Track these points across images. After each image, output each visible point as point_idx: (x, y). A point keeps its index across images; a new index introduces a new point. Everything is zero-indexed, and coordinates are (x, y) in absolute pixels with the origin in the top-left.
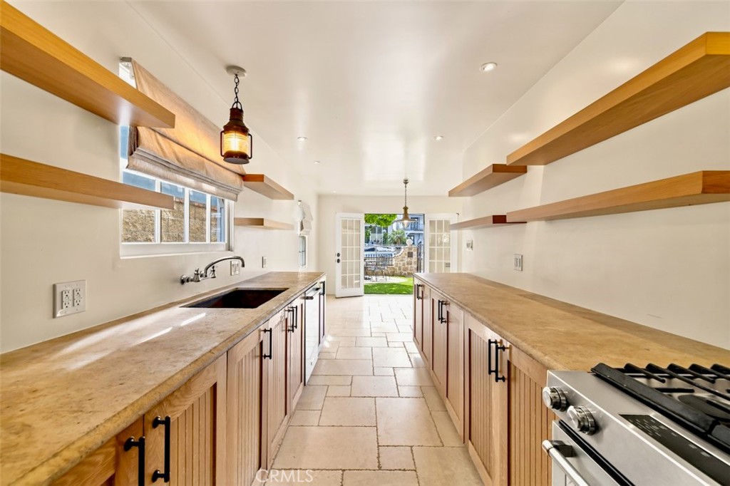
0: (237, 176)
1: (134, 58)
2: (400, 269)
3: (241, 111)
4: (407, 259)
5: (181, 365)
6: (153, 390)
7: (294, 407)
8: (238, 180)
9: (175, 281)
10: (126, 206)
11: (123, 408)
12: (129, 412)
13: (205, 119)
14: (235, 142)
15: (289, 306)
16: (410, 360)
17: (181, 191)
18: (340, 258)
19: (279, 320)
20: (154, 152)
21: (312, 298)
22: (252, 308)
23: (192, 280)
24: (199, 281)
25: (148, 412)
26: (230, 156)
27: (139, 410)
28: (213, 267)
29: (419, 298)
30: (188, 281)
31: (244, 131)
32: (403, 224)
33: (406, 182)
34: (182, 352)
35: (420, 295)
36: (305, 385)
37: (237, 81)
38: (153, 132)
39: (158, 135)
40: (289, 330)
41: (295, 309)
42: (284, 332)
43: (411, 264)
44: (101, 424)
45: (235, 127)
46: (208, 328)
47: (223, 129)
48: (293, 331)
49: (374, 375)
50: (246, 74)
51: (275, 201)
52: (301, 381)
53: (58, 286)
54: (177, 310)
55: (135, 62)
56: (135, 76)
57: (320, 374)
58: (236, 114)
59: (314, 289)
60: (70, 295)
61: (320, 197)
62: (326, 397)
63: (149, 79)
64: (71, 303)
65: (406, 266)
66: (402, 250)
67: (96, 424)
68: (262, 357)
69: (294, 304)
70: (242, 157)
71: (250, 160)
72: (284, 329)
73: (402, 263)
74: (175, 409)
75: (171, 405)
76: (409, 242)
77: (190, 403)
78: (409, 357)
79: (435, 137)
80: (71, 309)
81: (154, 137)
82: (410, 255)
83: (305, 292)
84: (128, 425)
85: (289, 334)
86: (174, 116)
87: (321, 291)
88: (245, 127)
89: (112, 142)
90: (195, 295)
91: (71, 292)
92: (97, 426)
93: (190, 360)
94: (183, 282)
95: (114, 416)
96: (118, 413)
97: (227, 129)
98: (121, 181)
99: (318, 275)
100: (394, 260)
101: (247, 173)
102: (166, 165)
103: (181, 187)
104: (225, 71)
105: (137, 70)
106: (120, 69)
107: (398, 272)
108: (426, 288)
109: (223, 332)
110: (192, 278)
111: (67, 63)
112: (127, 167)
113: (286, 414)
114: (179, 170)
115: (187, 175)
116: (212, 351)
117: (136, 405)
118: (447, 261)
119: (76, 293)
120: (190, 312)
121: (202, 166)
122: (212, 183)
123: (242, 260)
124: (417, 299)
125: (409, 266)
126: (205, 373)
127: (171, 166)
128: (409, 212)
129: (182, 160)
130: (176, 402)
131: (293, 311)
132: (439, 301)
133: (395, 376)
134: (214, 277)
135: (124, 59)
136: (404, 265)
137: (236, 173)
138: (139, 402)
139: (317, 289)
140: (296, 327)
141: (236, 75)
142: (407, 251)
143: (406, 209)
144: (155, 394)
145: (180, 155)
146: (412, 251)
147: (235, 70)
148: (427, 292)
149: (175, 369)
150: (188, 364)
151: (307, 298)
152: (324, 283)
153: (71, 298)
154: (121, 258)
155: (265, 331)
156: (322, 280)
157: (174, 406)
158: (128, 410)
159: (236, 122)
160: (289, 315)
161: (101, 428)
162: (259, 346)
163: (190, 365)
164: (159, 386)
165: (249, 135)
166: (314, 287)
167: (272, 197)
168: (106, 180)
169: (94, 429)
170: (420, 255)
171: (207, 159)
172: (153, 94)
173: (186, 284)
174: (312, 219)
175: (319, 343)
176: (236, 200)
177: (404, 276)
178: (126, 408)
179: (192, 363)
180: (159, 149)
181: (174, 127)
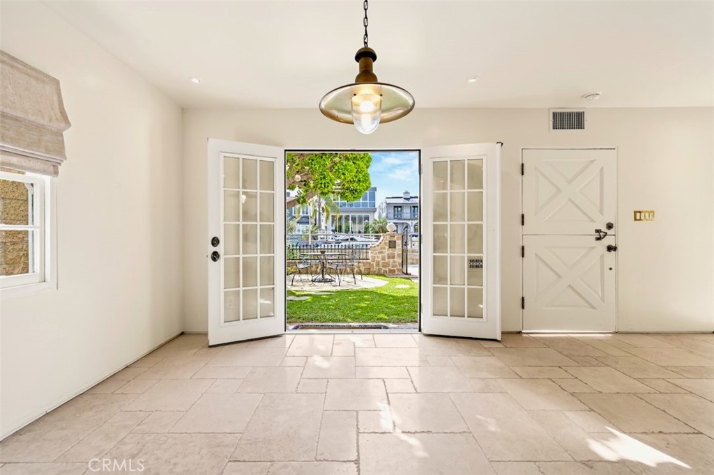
2: (378, 264)
4: (387, 251)
18: (218, 249)
43: (394, 257)
65: (387, 260)
66: (382, 238)
73: (380, 256)
82: (392, 245)
100: (370, 251)
107: (375, 268)
118: (475, 255)
125: (391, 260)
136: (383, 259)
142: (388, 239)
146: (395, 239)
170: (406, 245)
177: (383, 275)
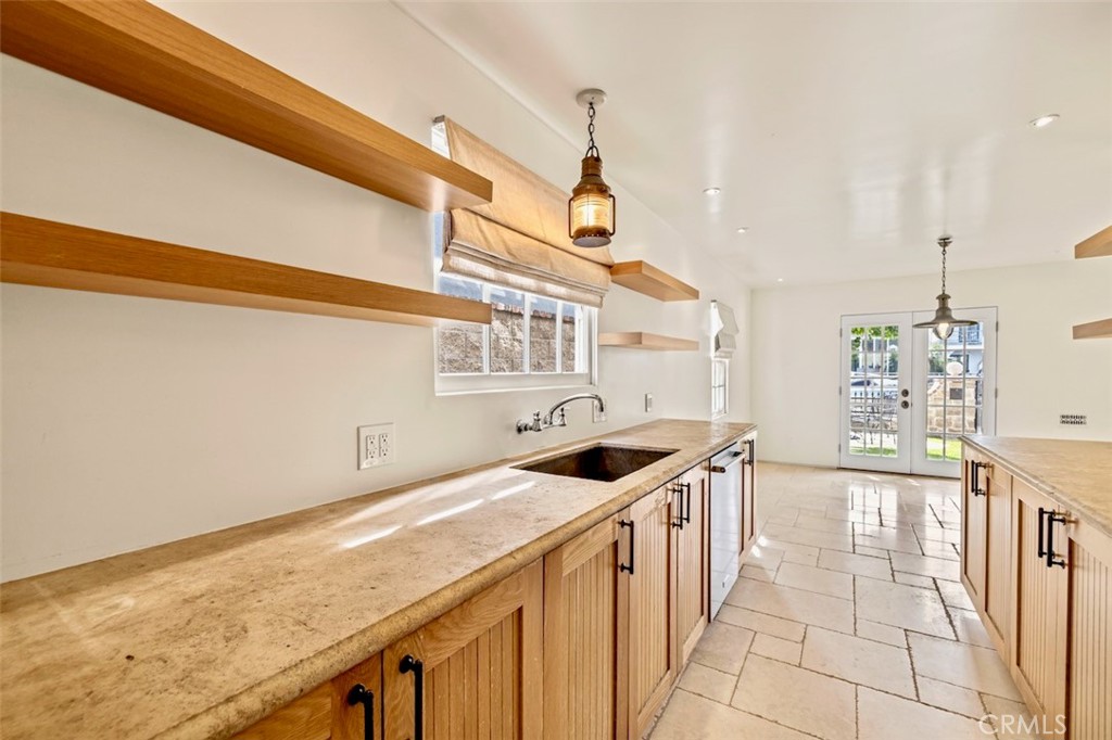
0: (599, 266)
1: (447, 116)
3: (598, 159)
5: (459, 573)
6: (401, 611)
7: (685, 661)
8: (603, 274)
9: (508, 428)
10: (442, 324)
11: (348, 635)
12: (354, 645)
13: (551, 185)
14: (589, 212)
15: (676, 481)
16: (951, 622)
17: (519, 298)
19: (653, 506)
20: (475, 244)
21: (722, 470)
22: (607, 481)
23: (531, 429)
24: (539, 430)
25: (391, 646)
26: (581, 235)
27: (370, 644)
28: (562, 410)
29: (976, 491)
30: (526, 429)
31: (602, 190)
32: (937, 333)
33: (944, 242)
34: (473, 546)
35: (982, 486)
36: (709, 621)
37: (591, 114)
38: (472, 215)
39: (480, 218)
40: (674, 525)
41: (685, 489)
42: (665, 527)
43: (957, 412)
44: (308, 658)
45: (588, 187)
46: (527, 509)
47: (572, 195)
48: (681, 526)
49: (855, 635)
50: (605, 99)
51: (669, 304)
52: (702, 614)
53: (362, 430)
54: (506, 472)
55: (449, 121)
56: (451, 142)
57: (741, 605)
58: (592, 166)
59: (730, 453)
60: (376, 442)
61: (753, 292)
62: (749, 652)
63: (469, 140)
64: (377, 451)
66: (937, 384)
67: (301, 658)
68: (617, 567)
69: (685, 480)
70: (601, 234)
71: (611, 238)
72: (665, 520)
74: (442, 645)
75: (432, 637)
76: (953, 368)
77: (471, 636)
78: (949, 616)
79: (1033, 122)
80: (376, 461)
81: (474, 222)
82: (956, 395)
83: (710, 458)
84: (349, 667)
85: (674, 531)
86: (491, 183)
87: (745, 456)
88: (602, 184)
89: (423, 238)
90: (538, 450)
91: (377, 438)
92: (301, 661)
93: (476, 564)
94: (519, 430)
95: (330, 648)
96: (338, 644)
97: (578, 192)
98: (436, 290)
99: (742, 429)
101: (616, 262)
102: (492, 261)
103: (519, 293)
104: (574, 103)
105: (453, 129)
106: (433, 136)
108: (996, 471)
109: (545, 519)
110: (531, 424)
111: (343, 132)
112: (442, 270)
113: (668, 668)
114: (511, 266)
115: (523, 274)
116: (515, 555)
117: (368, 634)
119: (382, 440)
120: (518, 477)
121: (544, 257)
122: (560, 282)
123: (600, 400)
124: (971, 495)
125: (954, 417)
126: (498, 590)
127: (499, 262)
128: (950, 304)
129: (514, 252)
130: (443, 634)
131: (681, 491)
132: (1041, 512)
133: (909, 649)
134: (564, 425)
135: (437, 120)
136: (939, 413)
137: (599, 263)
138: (375, 630)
139: (736, 454)
140: (688, 519)
141: (591, 104)
142: (949, 386)
143: (943, 298)
144: (403, 619)
145: (512, 245)
146: (962, 386)
147: (590, 98)
148: (1000, 481)
149: (450, 576)
150: (469, 572)
151: (715, 469)
152: (751, 443)
153: (377, 446)
154: (437, 394)
155: (623, 524)
156: (748, 437)
157: (440, 641)
158: (355, 640)
159: (592, 179)
160: (674, 499)
161: (307, 665)
162: (611, 548)
163: (471, 574)
164: (413, 605)
165: (611, 196)
166: (733, 449)
167: (662, 298)
168: (395, 287)
169: (296, 665)
171: (552, 246)
172: (474, 162)
173: (524, 433)
174: (738, 331)
175: (742, 549)
176: (600, 306)
178: (352, 637)
179: (476, 571)
180: (482, 239)
181: (490, 201)
